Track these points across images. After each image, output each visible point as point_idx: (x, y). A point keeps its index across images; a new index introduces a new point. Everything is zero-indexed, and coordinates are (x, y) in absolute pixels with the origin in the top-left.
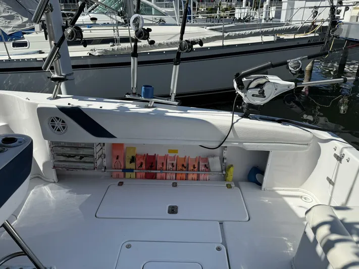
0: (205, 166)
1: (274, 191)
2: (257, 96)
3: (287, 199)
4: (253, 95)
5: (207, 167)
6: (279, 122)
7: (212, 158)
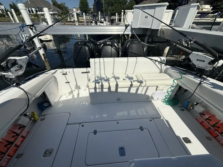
0: (19, 128)
1: (56, 102)
2: (18, 70)
3: (60, 100)
4: (16, 71)
5: (22, 127)
6: (34, 77)
7: (20, 120)
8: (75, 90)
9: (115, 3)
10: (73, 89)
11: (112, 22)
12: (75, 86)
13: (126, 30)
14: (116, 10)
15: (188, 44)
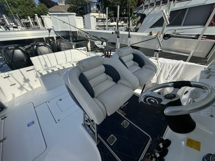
8: (24, 84)
9: (19, 4)
10: (22, 83)
11: (27, 26)
12: (24, 81)
13: (51, 33)
14: (24, 12)
15: (90, 37)
